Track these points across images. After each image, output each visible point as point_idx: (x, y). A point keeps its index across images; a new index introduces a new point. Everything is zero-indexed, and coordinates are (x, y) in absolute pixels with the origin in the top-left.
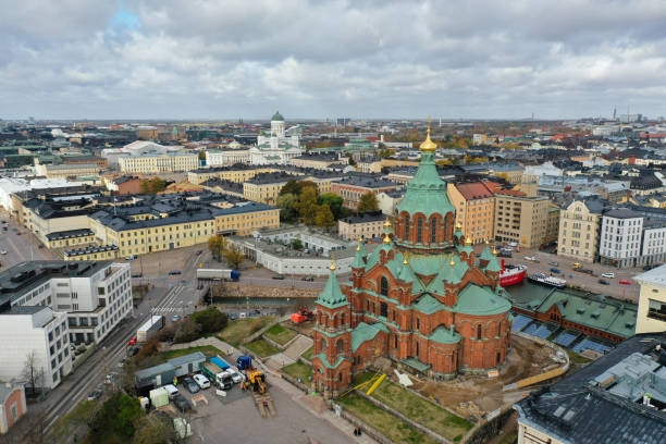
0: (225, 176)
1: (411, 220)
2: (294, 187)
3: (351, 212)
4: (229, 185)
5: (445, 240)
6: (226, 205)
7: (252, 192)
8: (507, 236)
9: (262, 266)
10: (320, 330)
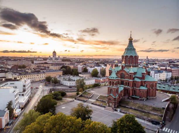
1: (129, 57)
2: (64, 67)
4: (45, 67)
9: (62, 84)
10: (110, 87)
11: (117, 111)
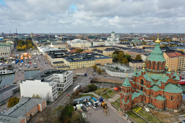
0: (98, 48)
1: (151, 63)
2: (117, 52)
3: (133, 60)
4: (99, 51)
5: (162, 70)
6: (98, 57)
7: (105, 53)
8: (182, 69)
11: (126, 116)
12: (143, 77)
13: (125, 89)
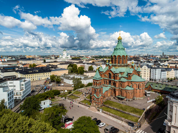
0: (51, 64)
2: (71, 65)
3: (86, 71)
6: (53, 69)
9: (65, 83)
10: (94, 87)
11: (99, 111)
12: (111, 70)
13: (97, 82)
